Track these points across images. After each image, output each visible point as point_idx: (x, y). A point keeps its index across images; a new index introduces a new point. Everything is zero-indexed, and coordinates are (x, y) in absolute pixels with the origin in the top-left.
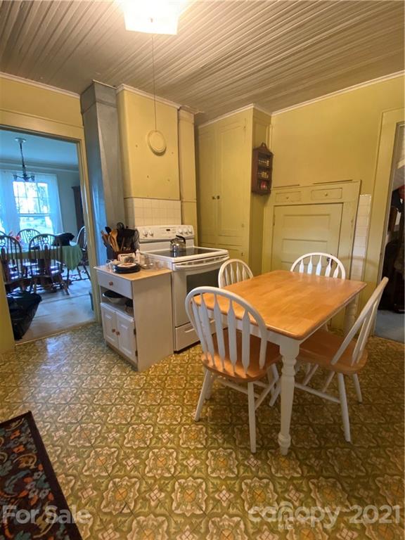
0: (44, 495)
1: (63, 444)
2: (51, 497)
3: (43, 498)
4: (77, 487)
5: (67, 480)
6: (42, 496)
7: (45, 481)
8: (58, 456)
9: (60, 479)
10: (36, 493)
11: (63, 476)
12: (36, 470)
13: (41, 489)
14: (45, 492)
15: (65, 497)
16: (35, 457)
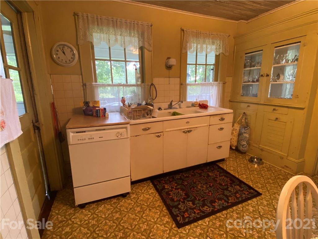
0: (217, 207)
1: (244, 211)
2: (216, 210)
3: (215, 207)
4: (221, 218)
5: (224, 214)
6: (216, 207)
7: (223, 207)
8: (237, 210)
9: (224, 212)
10: (217, 204)
11: (226, 213)
12: (228, 203)
13: (219, 206)
14: (218, 207)
15: (216, 214)
16: (235, 201)
